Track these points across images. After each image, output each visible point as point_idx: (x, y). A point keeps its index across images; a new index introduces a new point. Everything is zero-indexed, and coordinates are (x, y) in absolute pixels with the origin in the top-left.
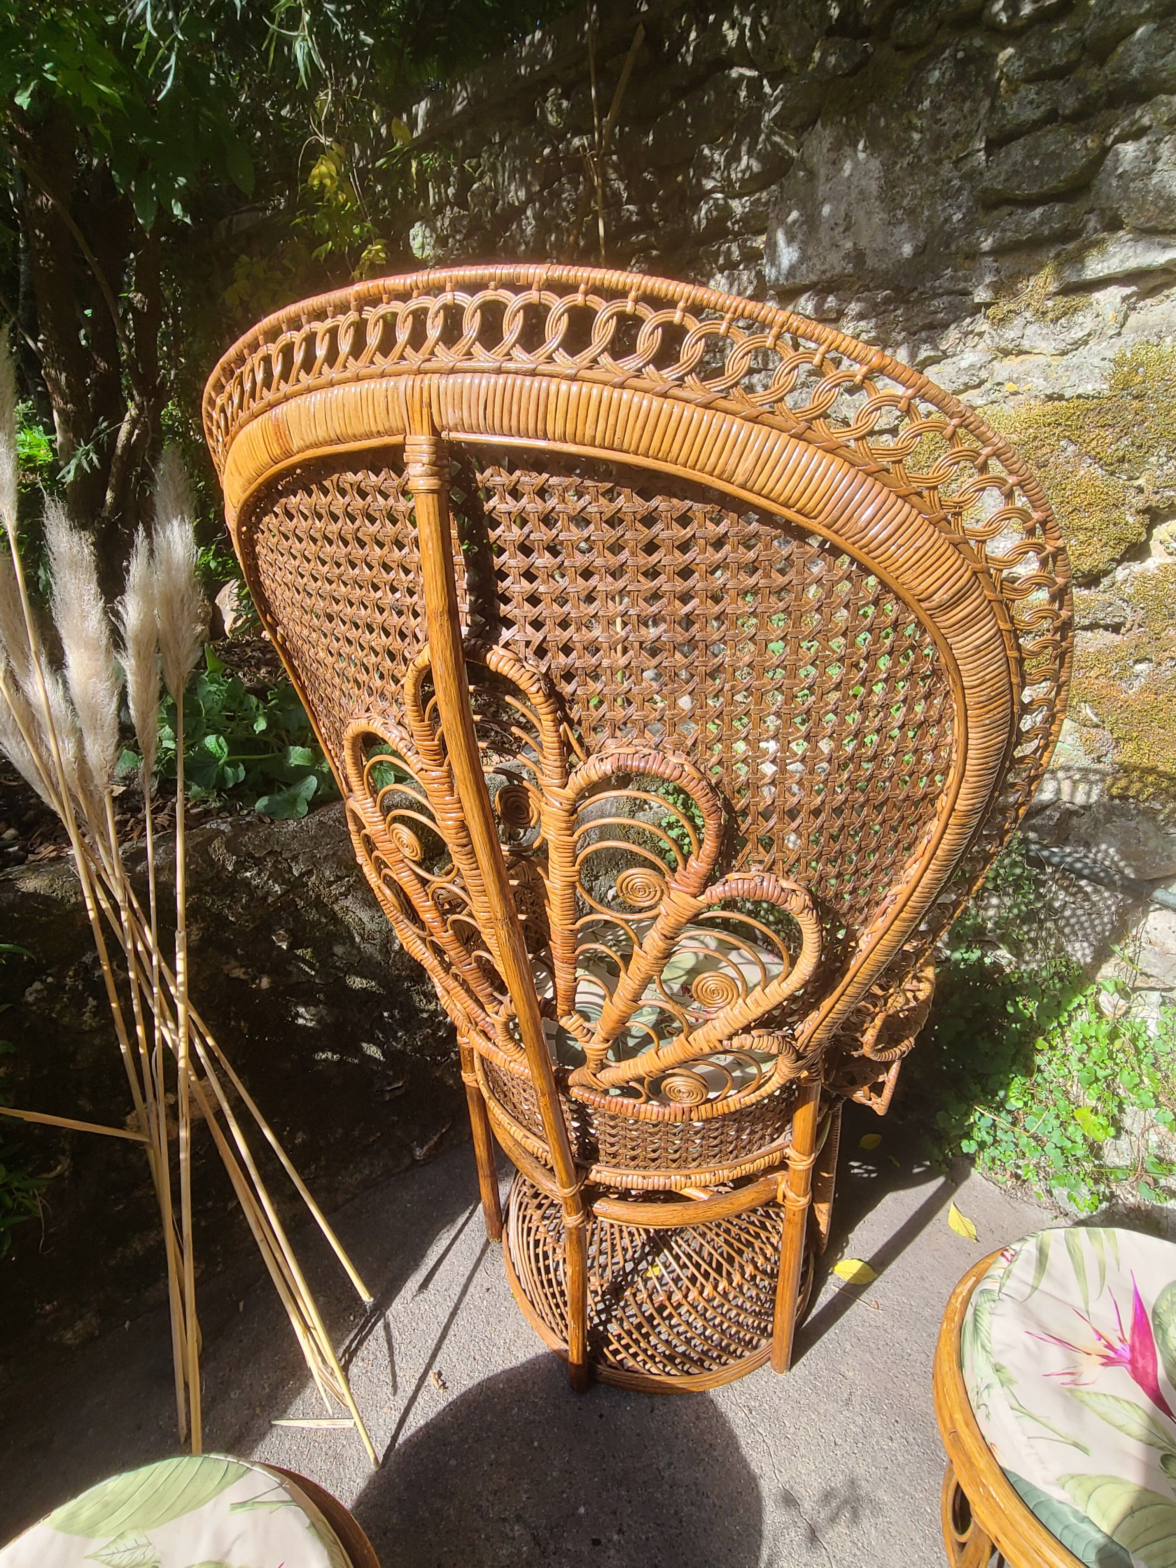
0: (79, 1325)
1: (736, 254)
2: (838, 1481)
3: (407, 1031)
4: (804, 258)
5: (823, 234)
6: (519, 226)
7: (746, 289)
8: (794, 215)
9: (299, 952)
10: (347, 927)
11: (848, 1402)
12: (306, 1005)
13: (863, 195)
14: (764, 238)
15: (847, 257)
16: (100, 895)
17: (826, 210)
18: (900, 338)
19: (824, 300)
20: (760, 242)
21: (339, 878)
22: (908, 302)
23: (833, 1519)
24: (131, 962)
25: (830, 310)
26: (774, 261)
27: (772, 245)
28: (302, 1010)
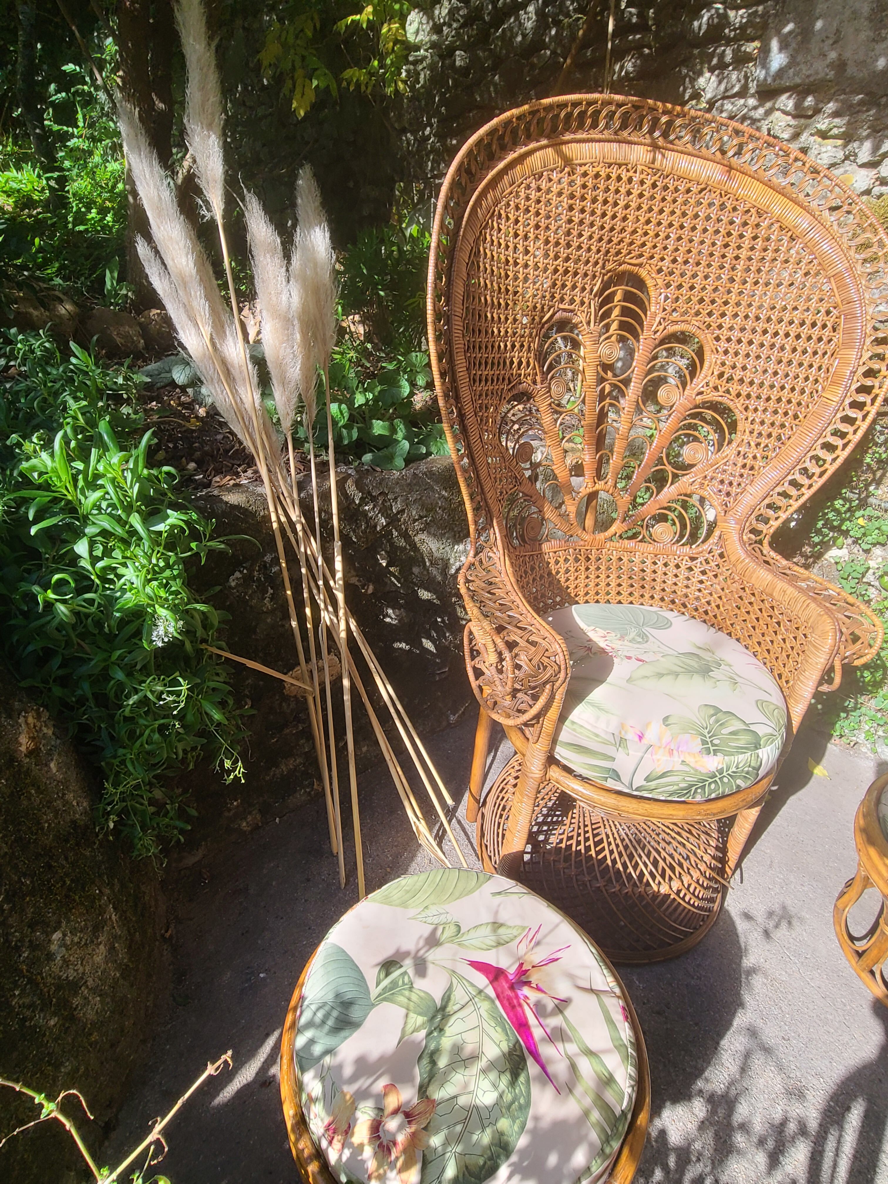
0: (249, 818)
1: (728, 58)
2: (776, 908)
3: (452, 633)
4: (792, 63)
5: (814, 46)
6: (517, 18)
7: (733, 86)
8: (790, 27)
9: (392, 569)
10: (422, 554)
11: (771, 866)
12: (393, 609)
13: (855, 15)
14: (757, 44)
15: (831, 65)
16: (280, 511)
17: (819, 25)
18: (865, 133)
19: (804, 99)
20: (752, 47)
21: (421, 517)
22: (878, 105)
23: (777, 926)
24: (303, 563)
25: (809, 108)
26: (765, 65)
27: (765, 51)
28: (390, 611)
